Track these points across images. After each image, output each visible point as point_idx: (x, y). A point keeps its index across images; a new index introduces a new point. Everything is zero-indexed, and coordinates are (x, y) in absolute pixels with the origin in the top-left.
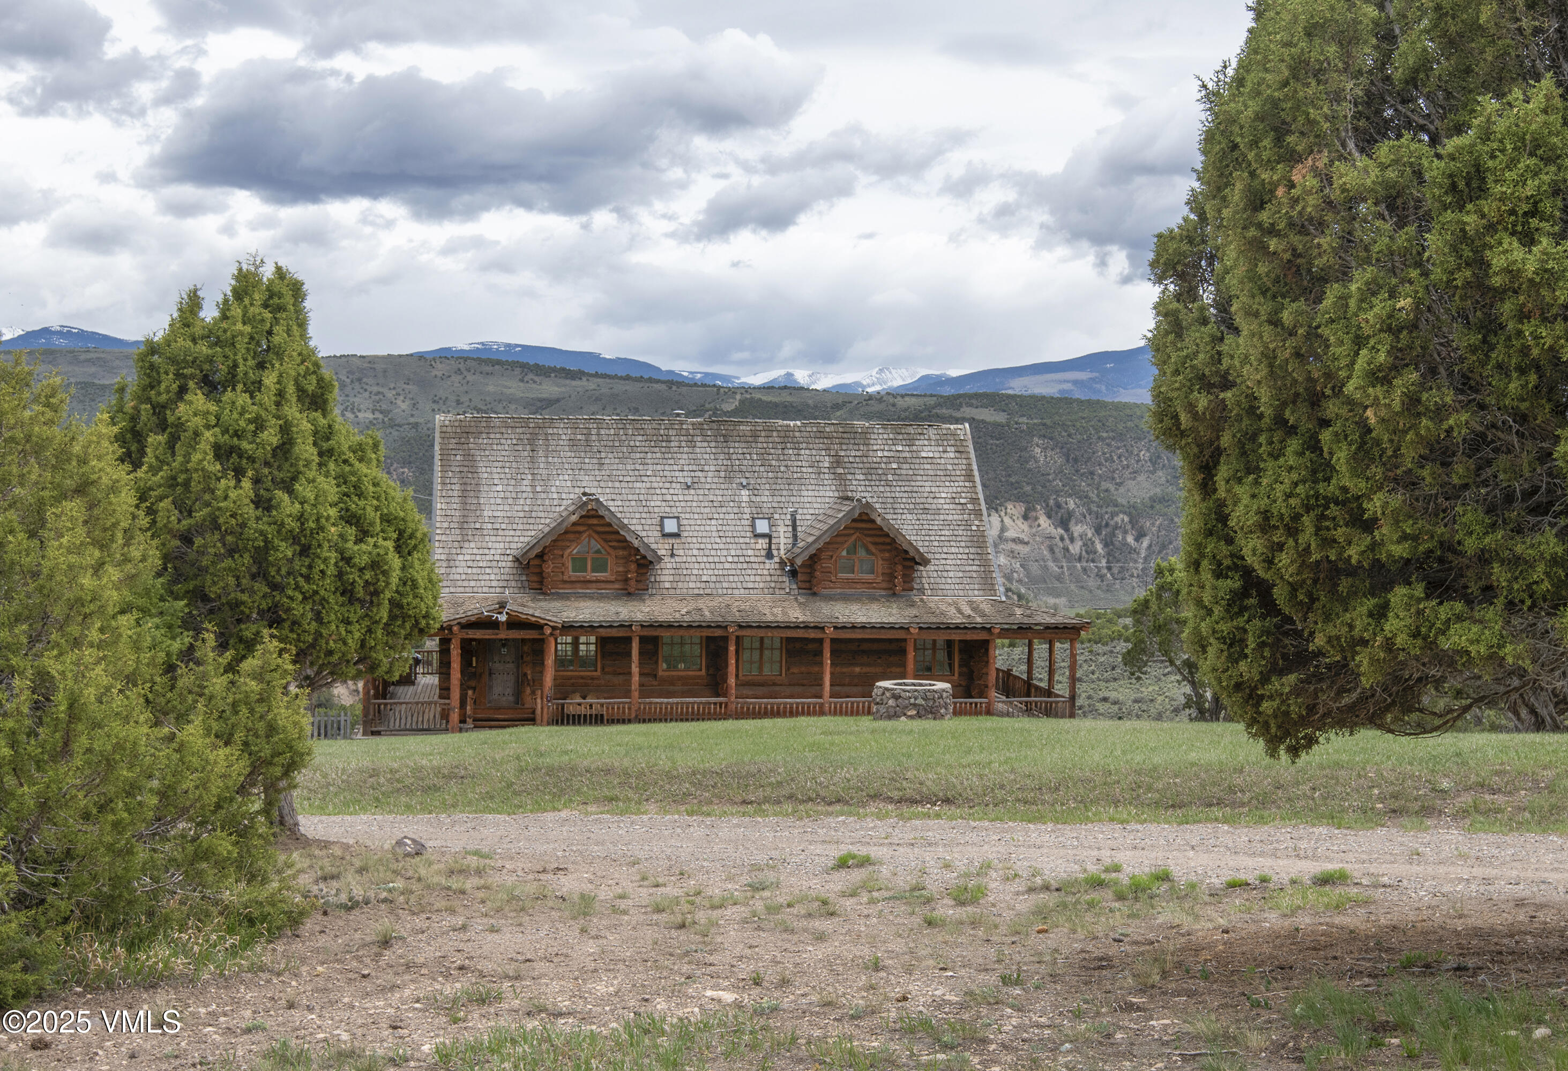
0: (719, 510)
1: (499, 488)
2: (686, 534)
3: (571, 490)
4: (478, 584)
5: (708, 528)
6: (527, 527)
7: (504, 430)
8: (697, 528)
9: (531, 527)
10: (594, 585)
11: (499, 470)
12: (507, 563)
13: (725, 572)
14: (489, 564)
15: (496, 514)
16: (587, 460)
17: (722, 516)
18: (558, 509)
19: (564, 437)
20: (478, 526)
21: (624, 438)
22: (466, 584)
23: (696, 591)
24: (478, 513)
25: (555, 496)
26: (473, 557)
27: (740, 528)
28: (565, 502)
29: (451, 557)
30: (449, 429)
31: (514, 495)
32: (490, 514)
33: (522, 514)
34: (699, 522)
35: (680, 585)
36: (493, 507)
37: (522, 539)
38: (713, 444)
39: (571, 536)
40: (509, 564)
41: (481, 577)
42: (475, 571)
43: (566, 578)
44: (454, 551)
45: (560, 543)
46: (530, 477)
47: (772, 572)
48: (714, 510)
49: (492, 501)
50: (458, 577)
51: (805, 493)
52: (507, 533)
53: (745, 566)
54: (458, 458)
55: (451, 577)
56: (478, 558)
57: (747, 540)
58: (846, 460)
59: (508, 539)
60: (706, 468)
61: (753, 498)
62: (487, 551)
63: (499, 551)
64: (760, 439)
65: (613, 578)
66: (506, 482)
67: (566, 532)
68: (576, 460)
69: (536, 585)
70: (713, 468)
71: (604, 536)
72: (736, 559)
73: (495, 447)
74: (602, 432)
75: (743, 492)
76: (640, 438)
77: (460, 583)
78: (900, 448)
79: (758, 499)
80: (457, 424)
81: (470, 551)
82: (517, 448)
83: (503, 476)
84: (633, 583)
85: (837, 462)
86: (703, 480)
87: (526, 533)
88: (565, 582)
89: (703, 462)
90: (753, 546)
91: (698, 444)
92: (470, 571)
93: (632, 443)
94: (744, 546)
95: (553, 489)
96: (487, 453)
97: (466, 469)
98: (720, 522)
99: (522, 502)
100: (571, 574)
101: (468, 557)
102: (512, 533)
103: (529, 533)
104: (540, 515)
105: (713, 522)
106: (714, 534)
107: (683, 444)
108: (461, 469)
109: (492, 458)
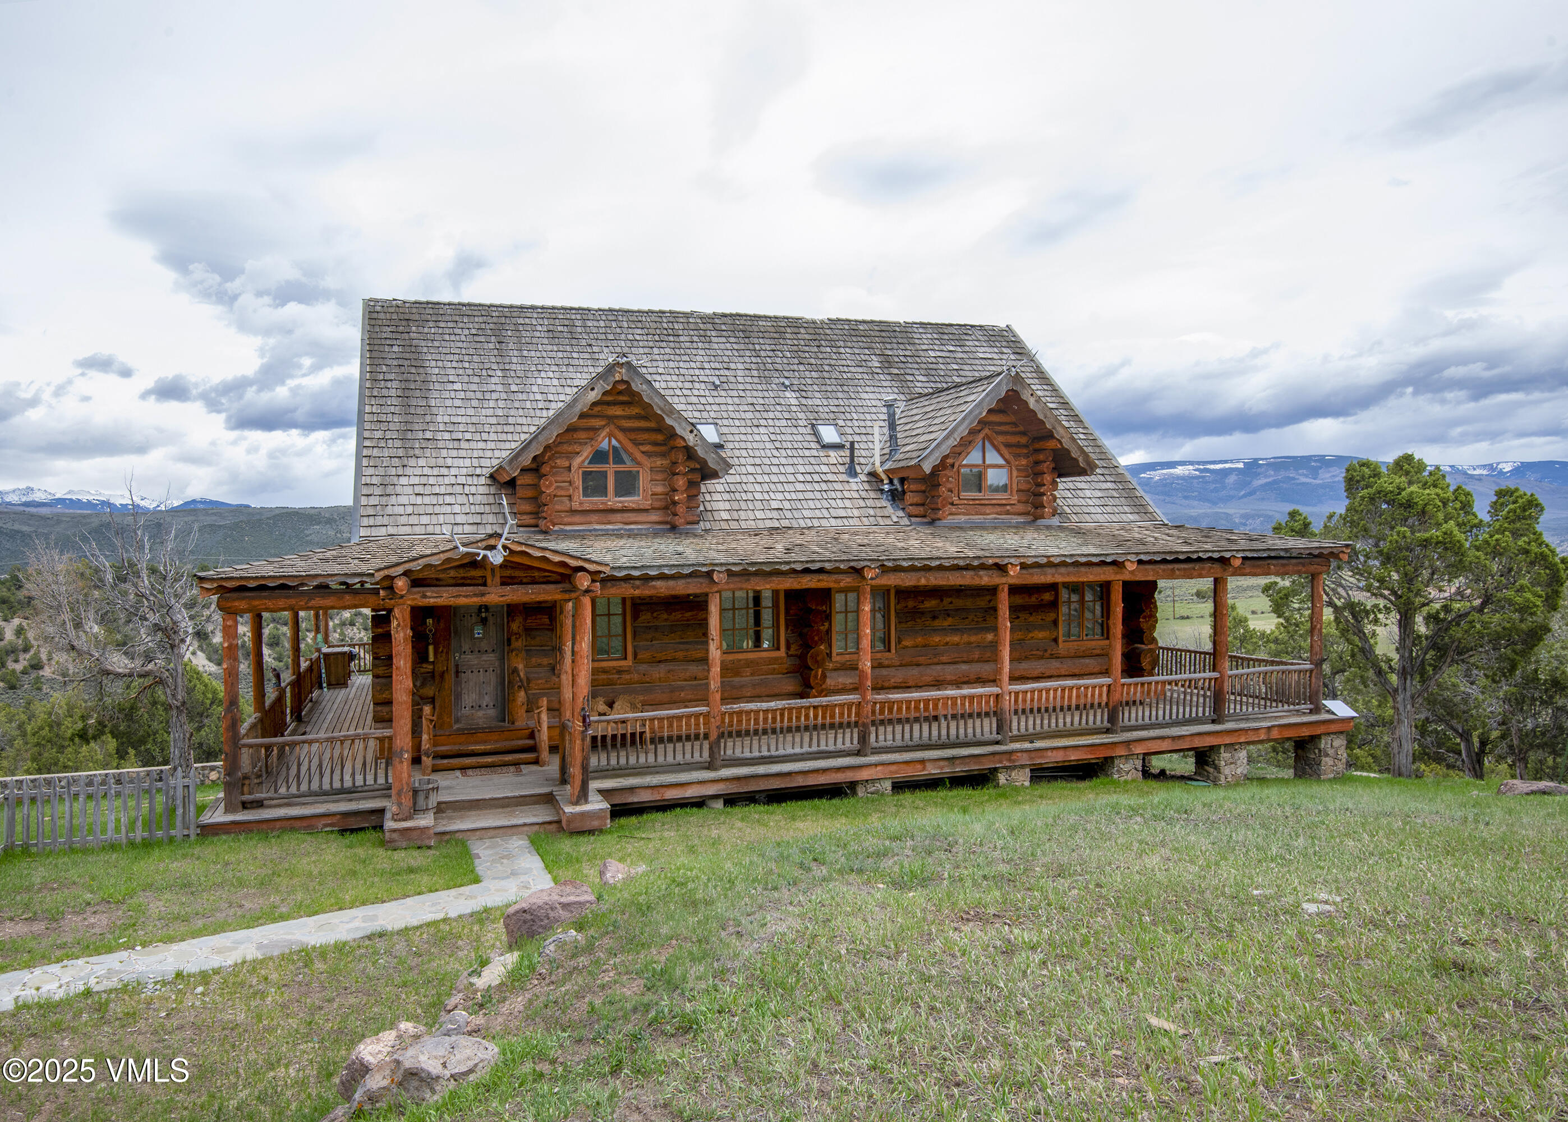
0: (765, 415)
1: (458, 386)
2: (730, 445)
3: (560, 390)
4: (434, 519)
5: (757, 438)
6: (504, 437)
7: (457, 318)
8: (743, 437)
9: (510, 437)
10: (618, 517)
11: (454, 364)
12: (480, 487)
13: (800, 496)
14: (450, 490)
15: (454, 419)
16: (575, 355)
17: (771, 423)
18: (545, 413)
19: (539, 328)
20: (428, 435)
21: (618, 330)
22: (414, 520)
23: (769, 524)
24: (428, 418)
25: (539, 397)
26: (424, 480)
27: (800, 438)
28: (553, 405)
29: (387, 480)
30: (382, 316)
31: (479, 395)
32: (447, 419)
33: (493, 420)
34: (743, 430)
35: (743, 515)
36: (449, 411)
37: (497, 454)
38: (732, 340)
39: (582, 435)
40: (482, 490)
41: (437, 510)
42: (427, 500)
43: (575, 505)
44: (393, 471)
45: (566, 448)
46: (499, 373)
47: (864, 494)
48: (758, 415)
49: (449, 403)
50: (400, 510)
51: (864, 396)
52: (473, 445)
53: (824, 486)
54: (396, 349)
55: (389, 510)
56: (432, 480)
57: (815, 453)
58: (896, 359)
59: (476, 454)
60: (732, 366)
61: (804, 401)
62: (444, 471)
63: (464, 471)
64: (788, 336)
65: (647, 504)
66: (466, 379)
67: (571, 429)
68: (560, 354)
69: (528, 519)
70: (740, 366)
71: (633, 436)
72: (808, 478)
73: (447, 337)
74: (589, 323)
75: (788, 394)
76: (639, 331)
77: (403, 520)
78: (952, 348)
79: (810, 402)
80: (392, 310)
81: (418, 471)
82: (477, 339)
83: (461, 372)
84: (681, 509)
85: (887, 363)
86: (733, 379)
87: (502, 445)
88: (573, 512)
89: (726, 359)
90: (825, 460)
91: (714, 340)
92: (419, 500)
93: (630, 337)
94: (812, 460)
95: (535, 389)
96: (437, 344)
97: (406, 363)
98: (772, 430)
99: (492, 404)
100: (580, 500)
101: (415, 480)
102: (481, 445)
103: (508, 445)
104: (520, 420)
105: (762, 430)
106: (769, 445)
107: (695, 339)
108: (401, 362)
109: (444, 351)
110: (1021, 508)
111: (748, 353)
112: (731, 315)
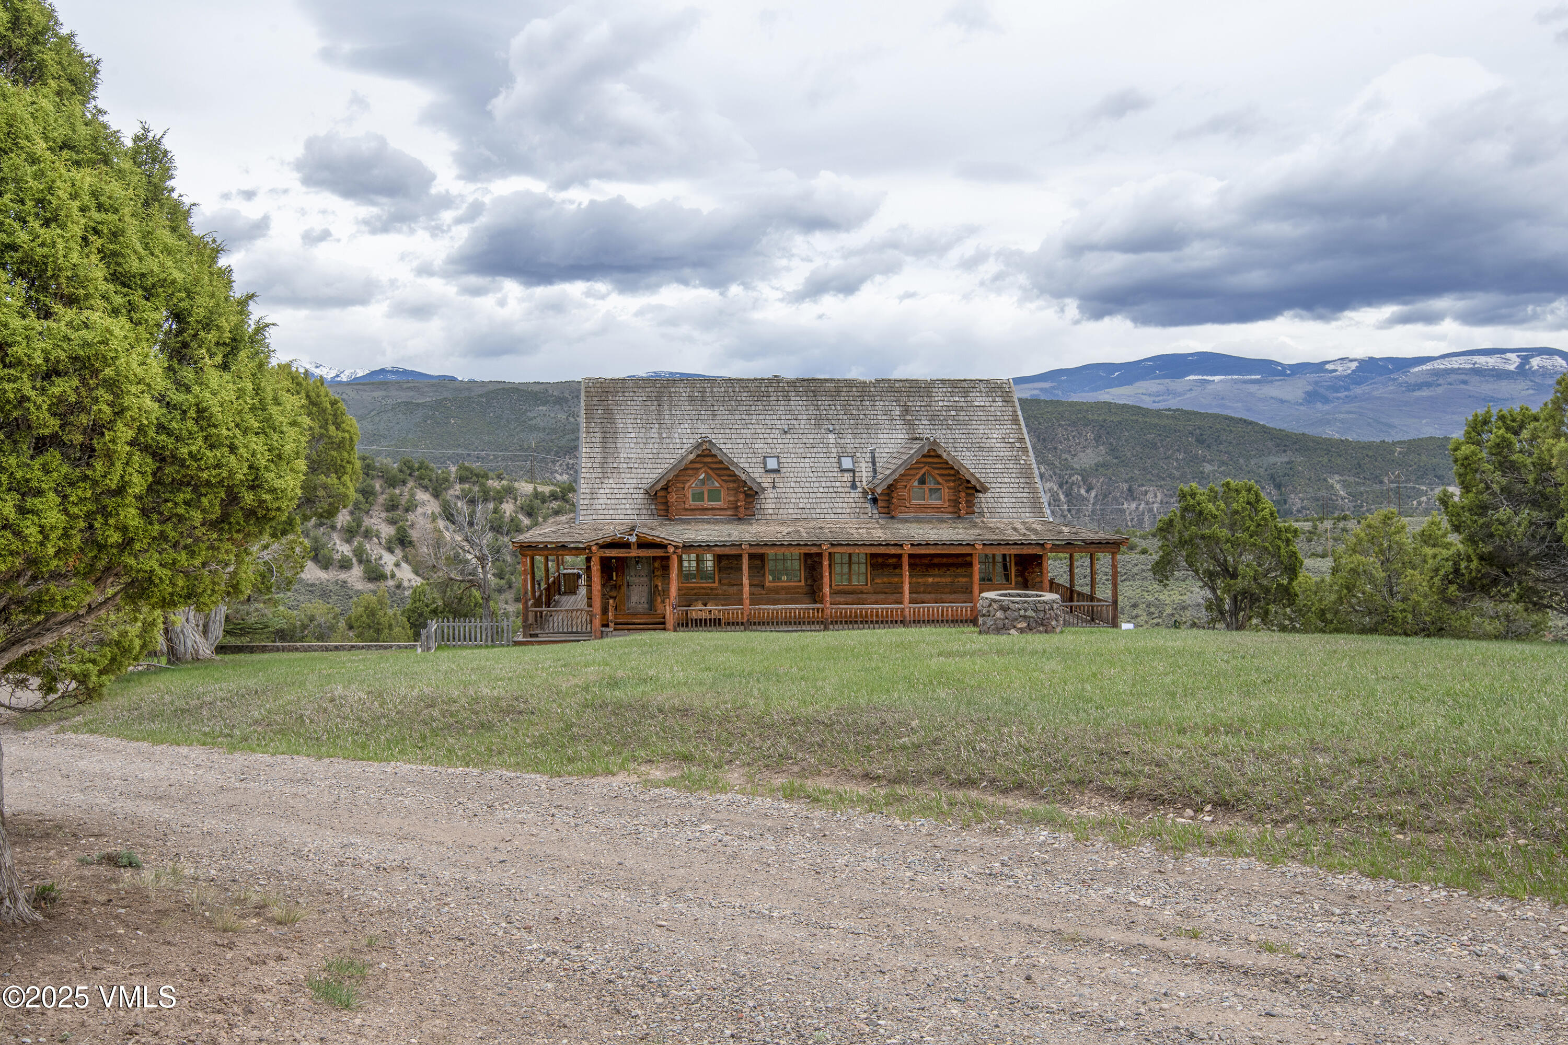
0: (811, 450)
1: (633, 435)
2: (785, 470)
3: (691, 436)
4: (616, 512)
5: (802, 465)
6: (656, 466)
7: (636, 390)
8: (794, 465)
9: (659, 466)
10: (710, 512)
11: (632, 421)
12: (640, 495)
13: (818, 501)
14: (624, 496)
15: (630, 456)
16: (703, 412)
17: (813, 455)
18: (680, 451)
19: (684, 394)
20: (615, 465)
21: (732, 394)
22: (606, 512)
23: (795, 516)
24: (616, 455)
25: (678, 441)
26: (612, 491)
27: (829, 465)
28: (685, 446)
29: (594, 491)
30: (592, 390)
31: (644, 441)
32: (625, 455)
33: (651, 456)
34: (795, 460)
35: (781, 511)
36: (627, 450)
37: (651, 475)
38: (805, 398)
39: (690, 472)
40: (641, 496)
41: (618, 507)
42: (613, 502)
43: (687, 506)
44: (596, 486)
45: (682, 478)
46: (657, 426)
47: (856, 500)
48: (807, 450)
49: (627, 445)
50: (600, 507)
51: (881, 436)
52: (639, 471)
53: (834, 495)
54: (600, 412)
55: (594, 507)
56: (616, 491)
57: (835, 474)
58: (913, 409)
59: (640, 476)
60: (800, 417)
61: (839, 441)
62: (622, 486)
63: (633, 486)
64: (843, 394)
65: (725, 506)
66: (638, 430)
67: (685, 469)
68: (694, 412)
69: (662, 513)
70: (805, 417)
71: (717, 472)
72: (826, 490)
73: (629, 403)
74: (715, 390)
75: (830, 436)
76: (745, 394)
77: (601, 512)
78: (957, 399)
79: (843, 441)
80: (598, 385)
81: (609, 486)
82: (646, 403)
83: (635, 425)
84: (742, 510)
85: (906, 411)
86: (797, 426)
87: (654, 471)
88: (686, 510)
89: (797, 412)
90: (840, 479)
91: (793, 398)
92: (609, 502)
93: (739, 398)
94: (832, 479)
95: (676, 436)
96: (623, 408)
97: (606, 421)
98: (813, 460)
99: (651, 446)
100: (691, 503)
101: (607, 491)
102: (643, 471)
103: (657, 471)
104: (666, 456)
105: (807, 460)
106: (808, 470)
107: (780, 398)
108: (602, 420)
109: (627, 412)
110: (951, 509)
111: (812, 408)
112: (808, 380)
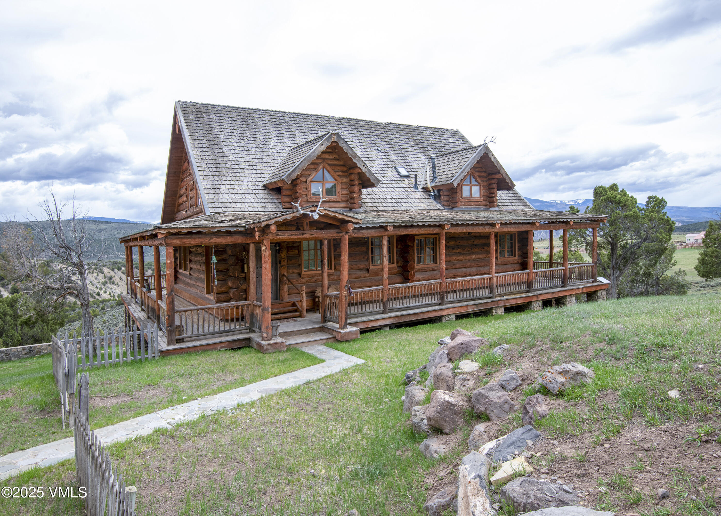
0: (374, 162)
1: (234, 144)
3: (283, 148)
4: (243, 205)
6: (263, 168)
7: (224, 112)
10: (327, 204)
11: (230, 134)
12: (260, 191)
13: (398, 197)
14: (246, 192)
15: (238, 159)
16: (284, 132)
17: (377, 166)
19: (264, 119)
20: (228, 166)
21: (300, 122)
22: (234, 205)
23: (389, 208)
24: (225, 158)
25: (274, 150)
26: (233, 187)
27: (391, 172)
29: (215, 186)
30: (187, 109)
31: (246, 149)
32: (234, 159)
33: (256, 160)
35: (378, 204)
36: (234, 155)
37: (263, 175)
38: (351, 129)
41: (243, 200)
42: (237, 196)
43: (309, 199)
44: (216, 182)
46: (252, 139)
47: (423, 197)
48: (371, 162)
49: (233, 151)
50: (225, 200)
52: (250, 171)
53: (406, 193)
54: (199, 125)
55: (220, 200)
56: (236, 187)
57: (399, 179)
58: (419, 141)
59: (253, 175)
60: (353, 140)
61: (388, 157)
62: (241, 183)
63: (250, 183)
64: (373, 129)
66: (238, 141)
68: (277, 132)
70: (356, 141)
72: (399, 189)
73: (222, 121)
74: (287, 118)
75: (380, 154)
76: (310, 123)
77: (229, 205)
78: (439, 138)
79: (390, 157)
80: (191, 107)
81: (228, 183)
82: (237, 123)
83: (234, 137)
84: (356, 201)
85: (416, 143)
86: (356, 146)
88: (308, 202)
89: (350, 138)
90: (403, 182)
91: (342, 129)
92: (233, 196)
93: (306, 126)
94: (399, 182)
95: (271, 147)
96: (218, 124)
97: (207, 132)
98: (378, 169)
99: (253, 153)
100: (311, 196)
101: (229, 187)
102: (254, 171)
103: (266, 172)
104: (269, 161)
105: (375, 169)
108: (204, 132)
109: (223, 127)
110: (484, 203)
111: (359, 135)
112: (347, 119)
